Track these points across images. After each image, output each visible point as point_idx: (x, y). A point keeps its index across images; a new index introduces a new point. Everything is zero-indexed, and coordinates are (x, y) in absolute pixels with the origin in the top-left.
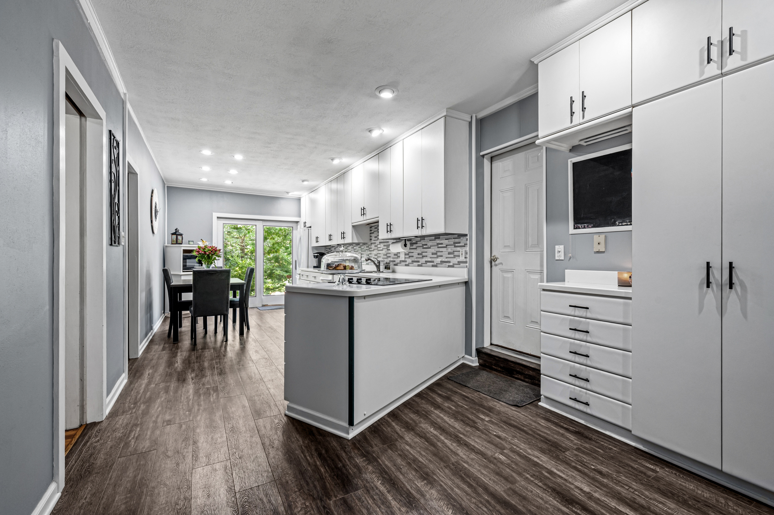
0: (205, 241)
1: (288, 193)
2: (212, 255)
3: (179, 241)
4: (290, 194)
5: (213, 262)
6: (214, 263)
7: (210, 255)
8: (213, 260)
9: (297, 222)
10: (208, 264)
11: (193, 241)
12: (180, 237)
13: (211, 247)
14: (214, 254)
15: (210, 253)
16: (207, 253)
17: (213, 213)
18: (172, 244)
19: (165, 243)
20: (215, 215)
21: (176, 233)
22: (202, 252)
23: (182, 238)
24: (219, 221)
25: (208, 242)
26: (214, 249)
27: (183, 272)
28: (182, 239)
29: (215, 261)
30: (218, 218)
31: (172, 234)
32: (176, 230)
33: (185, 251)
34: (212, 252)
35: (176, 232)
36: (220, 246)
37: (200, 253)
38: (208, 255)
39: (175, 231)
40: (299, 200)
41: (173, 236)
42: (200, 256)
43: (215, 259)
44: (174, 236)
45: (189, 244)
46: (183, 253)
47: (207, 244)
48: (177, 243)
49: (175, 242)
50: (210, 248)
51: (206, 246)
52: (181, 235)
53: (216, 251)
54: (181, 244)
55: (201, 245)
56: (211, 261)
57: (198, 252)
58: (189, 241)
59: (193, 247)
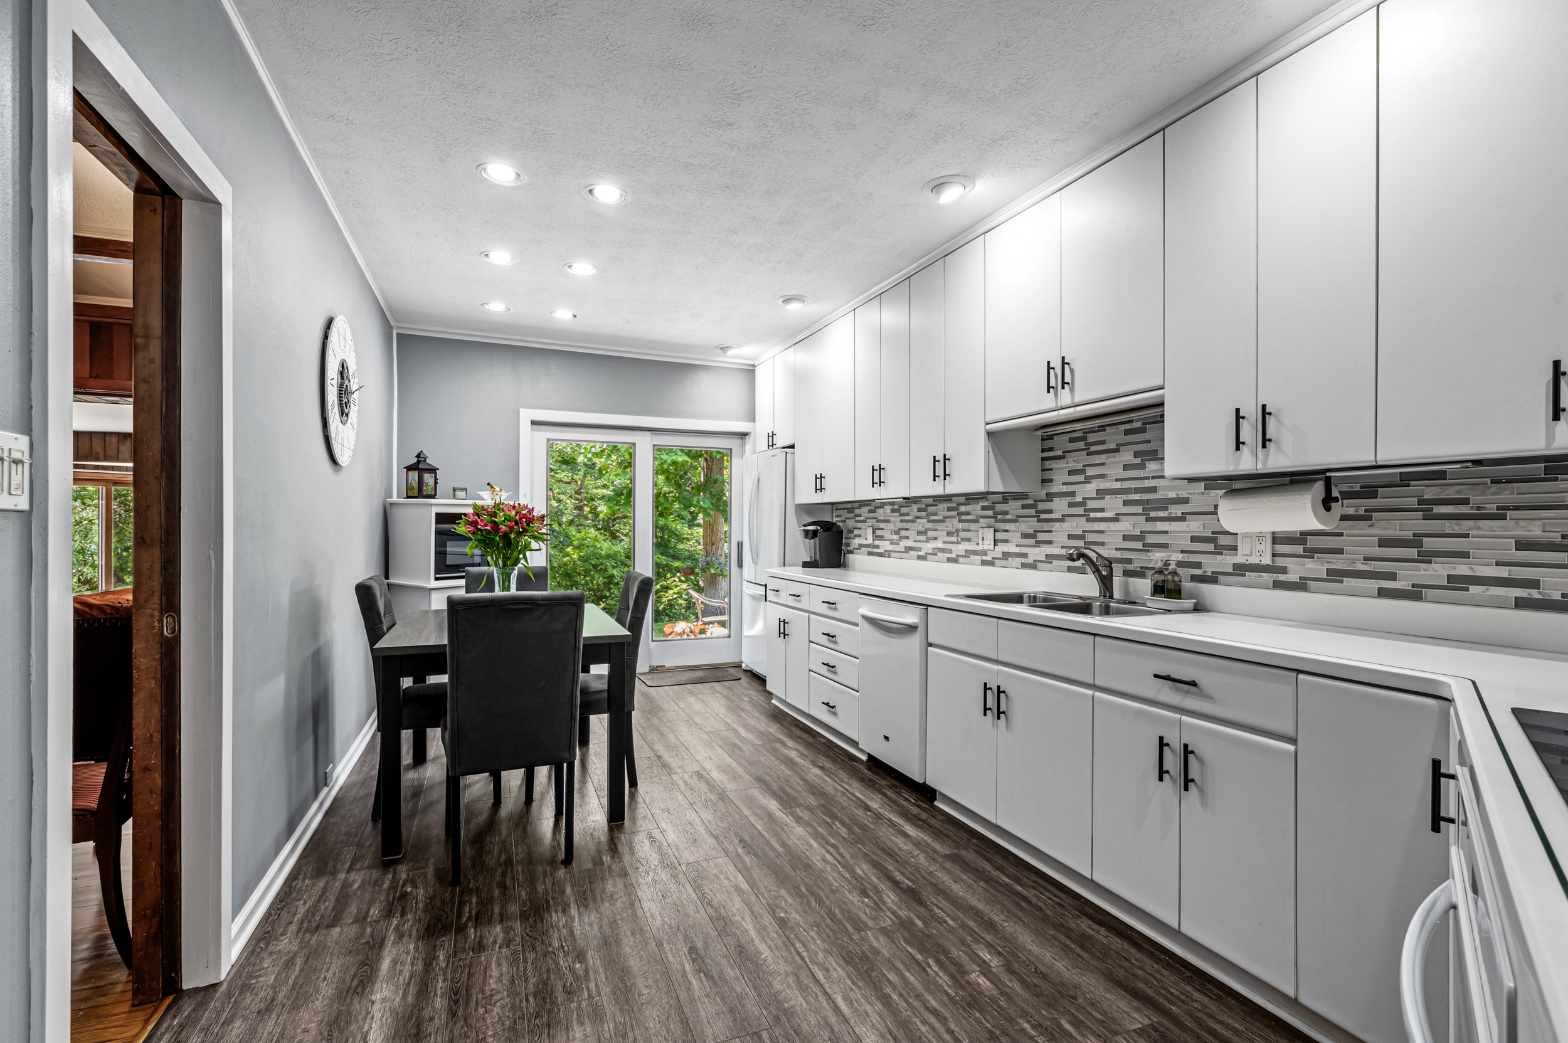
0: (498, 489)
1: (724, 349)
2: (519, 534)
3: (428, 489)
4: (730, 353)
5: (521, 556)
6: (522, 561)
7: (512, 536)
8: (520, 552)
9: (743, 435)
10: (505, 564)
11: (465, 490)
12: (428, 478)
13: (514, 507)
14: (525, 530)
15: (511, 528)
16: (504, 528)
17: (521, 410)
18: (408, 497)
19: (389, 494)
20: (527, 415)
21: (419, 466)
22: (484, 524)
23: (436, 479)
24: (536, 434)
25: (506, 492)
26: (524, 516)
27: (437, 579)
28: (436, 483)
29: (528, 553)
30: (534, 423)
31: (409, 468)
32: (418, 456)
33: (441, 518)
34: (517, 523)
35: (419, 462)
36: (540, 509)
37: (481, 530)
38: (506, 536)
39: (415, 460)
40: (750, 372)
41: (411, 473)
42: (479, 537)
43: (527, 547)
44: (414, 476)
45: (454, 497)
46: (437, 523)
47: (504, 497)
48: (421, 494)
49: (416, 492)
50: (513, 513)
51: (498, 506)
52: (433, 470)
53: (530, 521)
54: (433, 497)
55: (487, 499)
56: (515, 554)
57: (474, 523)
58: (454, 490)
59: (463, 505)
